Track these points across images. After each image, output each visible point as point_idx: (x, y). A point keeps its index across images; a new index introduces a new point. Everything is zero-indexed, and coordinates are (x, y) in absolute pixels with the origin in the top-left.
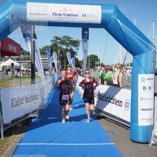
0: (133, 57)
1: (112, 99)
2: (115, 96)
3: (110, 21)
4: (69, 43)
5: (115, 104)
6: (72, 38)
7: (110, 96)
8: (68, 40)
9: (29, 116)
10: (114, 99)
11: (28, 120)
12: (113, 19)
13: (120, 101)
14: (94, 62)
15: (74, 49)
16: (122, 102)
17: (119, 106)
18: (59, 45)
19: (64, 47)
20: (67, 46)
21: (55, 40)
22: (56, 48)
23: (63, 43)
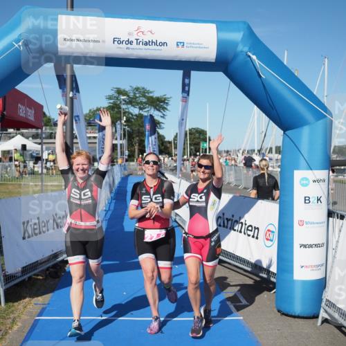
0: (284, 133)
1: (237, 222)
2: (243, 217)
3: (236, 56)
4: (144, 103)
5: (245, 234)
6: (151, 92)
7: (233, 216)
8: (144, 96)
9: (60, 259)
10: (242, 223)
11: (58, 267)
12: (242, 51)
13: (255, 227)
14: (198, 144)
15: (157, 115)
16: (258, 229)
17: (253, 237)
18: (124, 107)
19: (135, 111)
20: (140, 109)
21: (116, 95)
22: (117, 113)
23: (131, 102)
